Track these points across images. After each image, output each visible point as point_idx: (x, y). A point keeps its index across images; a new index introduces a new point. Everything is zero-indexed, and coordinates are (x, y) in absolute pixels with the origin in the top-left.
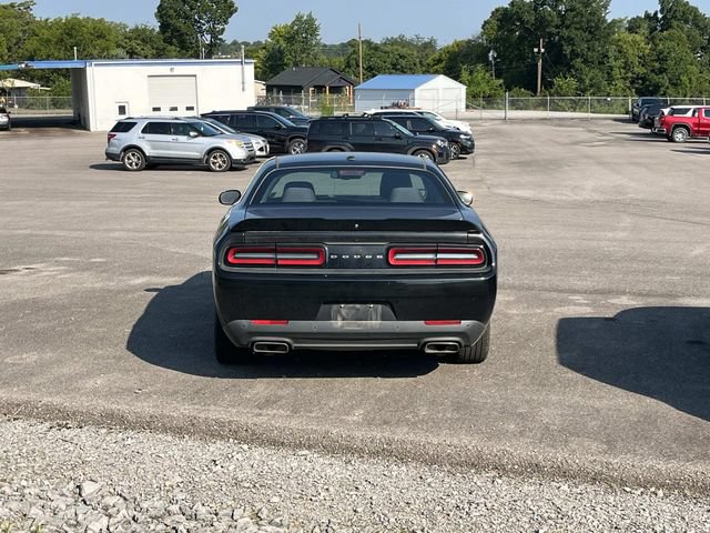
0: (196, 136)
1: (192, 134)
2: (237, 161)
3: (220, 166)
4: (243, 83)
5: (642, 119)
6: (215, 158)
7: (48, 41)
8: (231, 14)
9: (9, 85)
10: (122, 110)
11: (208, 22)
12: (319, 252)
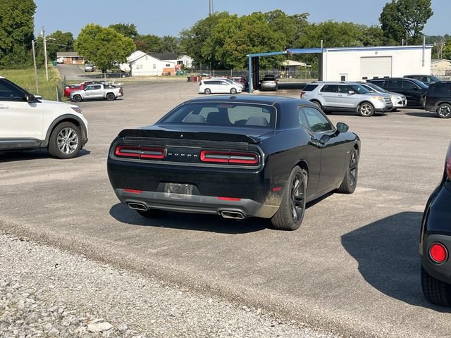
0: (353, 94)
1: (350, 92)
2: (378, 110)
3: (367, 113)
4: (423, 61)
6: (364, 107)
7: (313, 37)
8: (429, 16)
9: (286, 64)
10: (343, 78)
11: (413, 22)
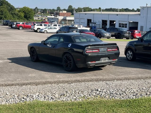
5: (9, 25)
12: (99, 50)
